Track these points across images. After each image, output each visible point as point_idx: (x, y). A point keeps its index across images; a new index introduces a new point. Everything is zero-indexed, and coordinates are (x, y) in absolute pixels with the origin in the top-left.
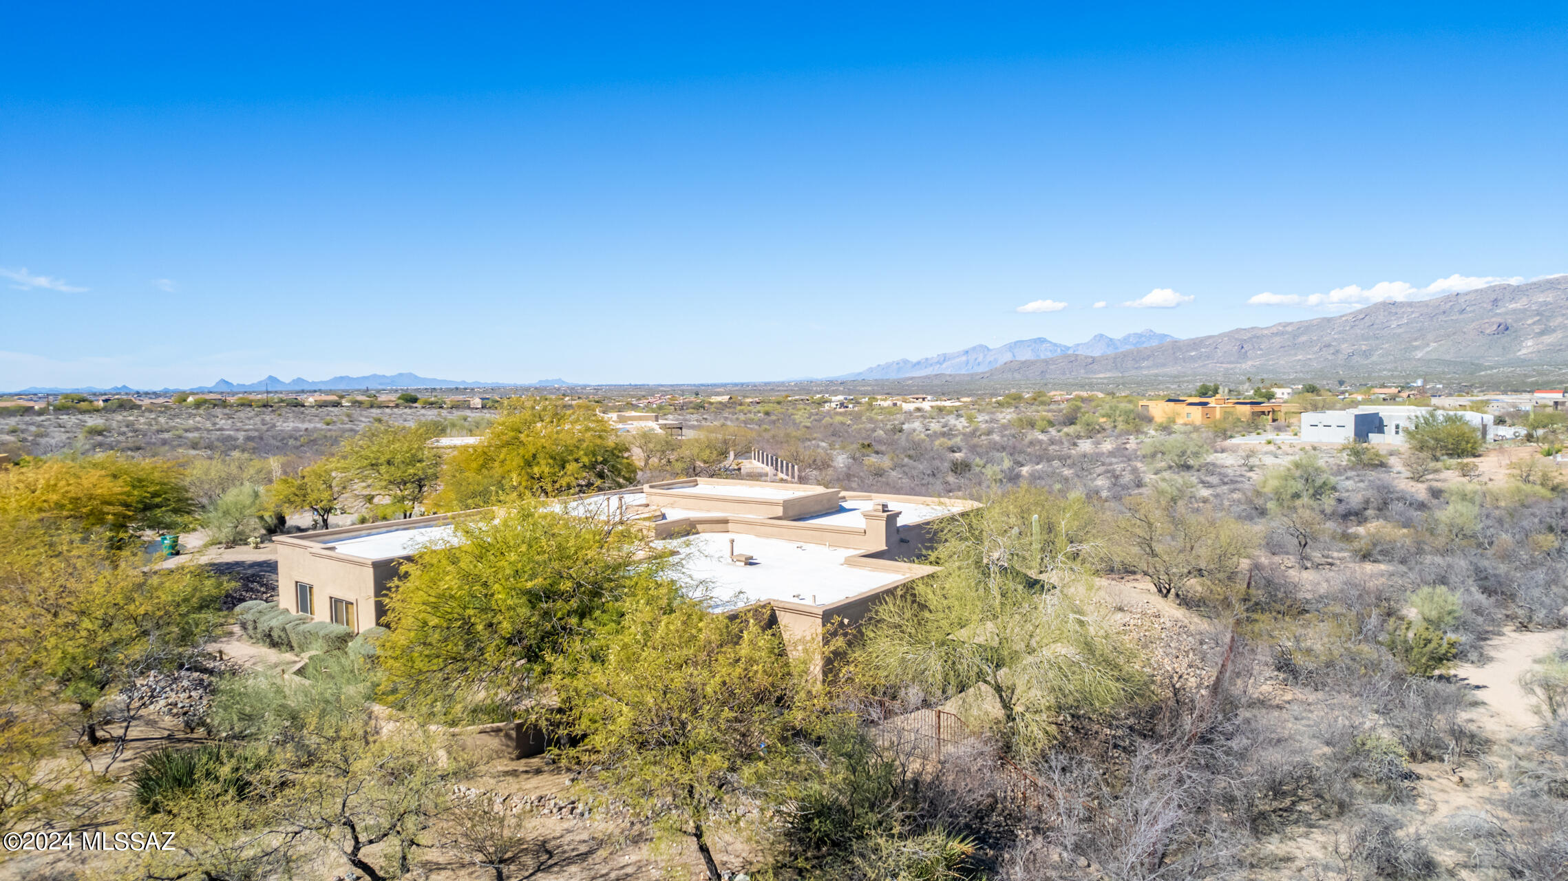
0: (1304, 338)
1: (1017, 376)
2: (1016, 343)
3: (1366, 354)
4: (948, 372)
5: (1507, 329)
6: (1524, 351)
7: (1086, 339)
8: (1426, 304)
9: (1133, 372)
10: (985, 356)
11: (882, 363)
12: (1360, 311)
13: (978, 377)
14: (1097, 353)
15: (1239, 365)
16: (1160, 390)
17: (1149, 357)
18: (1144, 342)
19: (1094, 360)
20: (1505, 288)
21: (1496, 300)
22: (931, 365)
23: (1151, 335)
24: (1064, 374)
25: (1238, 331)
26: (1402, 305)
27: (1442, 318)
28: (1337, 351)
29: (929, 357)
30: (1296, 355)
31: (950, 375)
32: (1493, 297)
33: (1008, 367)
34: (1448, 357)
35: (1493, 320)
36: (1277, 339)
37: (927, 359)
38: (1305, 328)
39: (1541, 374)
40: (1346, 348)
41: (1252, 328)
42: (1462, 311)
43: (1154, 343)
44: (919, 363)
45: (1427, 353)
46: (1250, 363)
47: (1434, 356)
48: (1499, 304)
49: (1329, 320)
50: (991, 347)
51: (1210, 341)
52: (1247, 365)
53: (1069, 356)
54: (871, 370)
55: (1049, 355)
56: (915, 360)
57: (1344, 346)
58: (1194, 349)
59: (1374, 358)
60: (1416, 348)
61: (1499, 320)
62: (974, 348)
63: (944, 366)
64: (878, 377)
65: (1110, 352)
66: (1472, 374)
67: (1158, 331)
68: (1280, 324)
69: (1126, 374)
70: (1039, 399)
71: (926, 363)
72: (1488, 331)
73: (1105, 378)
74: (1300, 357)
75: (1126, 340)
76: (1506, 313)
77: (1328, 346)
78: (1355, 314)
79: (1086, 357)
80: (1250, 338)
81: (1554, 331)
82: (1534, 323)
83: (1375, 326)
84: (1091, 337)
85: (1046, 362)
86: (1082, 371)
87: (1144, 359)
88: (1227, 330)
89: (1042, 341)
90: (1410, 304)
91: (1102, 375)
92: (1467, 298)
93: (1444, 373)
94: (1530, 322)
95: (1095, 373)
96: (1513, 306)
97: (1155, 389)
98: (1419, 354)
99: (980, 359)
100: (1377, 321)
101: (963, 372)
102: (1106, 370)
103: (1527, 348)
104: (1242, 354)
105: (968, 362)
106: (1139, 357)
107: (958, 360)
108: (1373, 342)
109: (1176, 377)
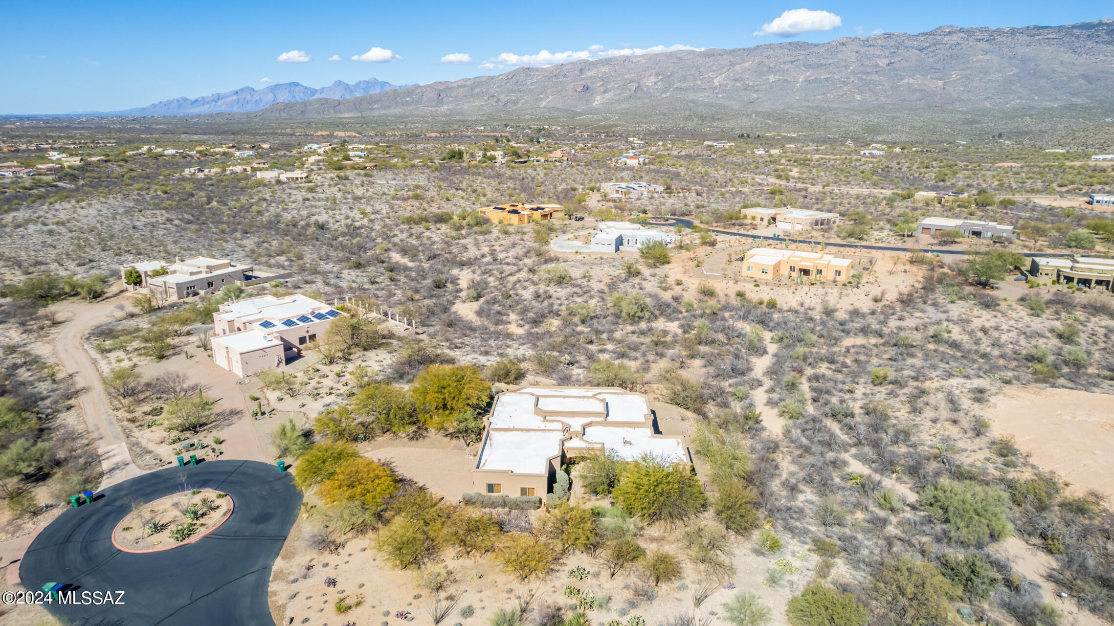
0: (477, 90)
2: (276, 86)
3: (515, 102)
4: (223, 109)
5: (587, 89)
6: (596, 103)
8: (546, 70)
9: (369, 113)
10: (252, 96)
11: (164, 100)
14: (339, 97)
15: (439, 109)
17: (378, 101)
18: (370, 87)
19: (338, 103)
20: (585, 62)
21: (581, 70)
22: (207, 103)
23: (375, 83)
24: (318, 113)
25: (436, 83)
26: (533, 70)
27: (554, 79)
28: (499, 100)
29: (205, 95)
30: (474, 102)
32: (580, 67)
33: (276, 108)
34: (559, 106)
35: (580, 83)
36: (461, 90)
37: (203, 98)
38: (478, 82)
39: (606, 119)
40: (504, 98)
42: (565, 76)
43: (378, 90)
44: (196, 101)
46: (446, 107)
47: (551, 105)
48: (583, 72)
49: (492, 78)
50: (256, 89)
51: (419, 90)
52: (444, 108)
53: (321, 99)
54: (154, 106)
56: (193, 98)
57: (502, 96)
58: (408, 96)
59: (520, 105)
60: (542, 99)
61: (583, 83)
62: (242, 90)
63: (218, 105)
65: (349, 95)
66: (573, 118)
67: (380, 79)
69: (365, 115)
72: (578, 90)
73: (351, 118)
74: (477, 104)
75: (358, 86)
76: (586, 79)
77: (493, 96)
78: (507, 75)
79: (334, 101)
80: (444, 89)
81: (610, 91)
82: (600, 86)
83: (519, 83)
84: (332, 82)
85: (303, 103)
86: (332, 111)
87: (375, 103)
88: (429, 83)
89: (296, 84)
90: (537, 70)
91: (347, 115)
92: (567, 67)
93: (558, 117)
94: (598, 85)
95: (341, 114)
96: (589, 74)
98: (544, 104)
99: (248, 98)
100: (519, 80)
102: (349, 111)
103: (598, 101)
104: (440, 101)
105: (238, 101)
106: (371, 101)
107: (230, 99)
108: (519, 95)
109: (400, 117)
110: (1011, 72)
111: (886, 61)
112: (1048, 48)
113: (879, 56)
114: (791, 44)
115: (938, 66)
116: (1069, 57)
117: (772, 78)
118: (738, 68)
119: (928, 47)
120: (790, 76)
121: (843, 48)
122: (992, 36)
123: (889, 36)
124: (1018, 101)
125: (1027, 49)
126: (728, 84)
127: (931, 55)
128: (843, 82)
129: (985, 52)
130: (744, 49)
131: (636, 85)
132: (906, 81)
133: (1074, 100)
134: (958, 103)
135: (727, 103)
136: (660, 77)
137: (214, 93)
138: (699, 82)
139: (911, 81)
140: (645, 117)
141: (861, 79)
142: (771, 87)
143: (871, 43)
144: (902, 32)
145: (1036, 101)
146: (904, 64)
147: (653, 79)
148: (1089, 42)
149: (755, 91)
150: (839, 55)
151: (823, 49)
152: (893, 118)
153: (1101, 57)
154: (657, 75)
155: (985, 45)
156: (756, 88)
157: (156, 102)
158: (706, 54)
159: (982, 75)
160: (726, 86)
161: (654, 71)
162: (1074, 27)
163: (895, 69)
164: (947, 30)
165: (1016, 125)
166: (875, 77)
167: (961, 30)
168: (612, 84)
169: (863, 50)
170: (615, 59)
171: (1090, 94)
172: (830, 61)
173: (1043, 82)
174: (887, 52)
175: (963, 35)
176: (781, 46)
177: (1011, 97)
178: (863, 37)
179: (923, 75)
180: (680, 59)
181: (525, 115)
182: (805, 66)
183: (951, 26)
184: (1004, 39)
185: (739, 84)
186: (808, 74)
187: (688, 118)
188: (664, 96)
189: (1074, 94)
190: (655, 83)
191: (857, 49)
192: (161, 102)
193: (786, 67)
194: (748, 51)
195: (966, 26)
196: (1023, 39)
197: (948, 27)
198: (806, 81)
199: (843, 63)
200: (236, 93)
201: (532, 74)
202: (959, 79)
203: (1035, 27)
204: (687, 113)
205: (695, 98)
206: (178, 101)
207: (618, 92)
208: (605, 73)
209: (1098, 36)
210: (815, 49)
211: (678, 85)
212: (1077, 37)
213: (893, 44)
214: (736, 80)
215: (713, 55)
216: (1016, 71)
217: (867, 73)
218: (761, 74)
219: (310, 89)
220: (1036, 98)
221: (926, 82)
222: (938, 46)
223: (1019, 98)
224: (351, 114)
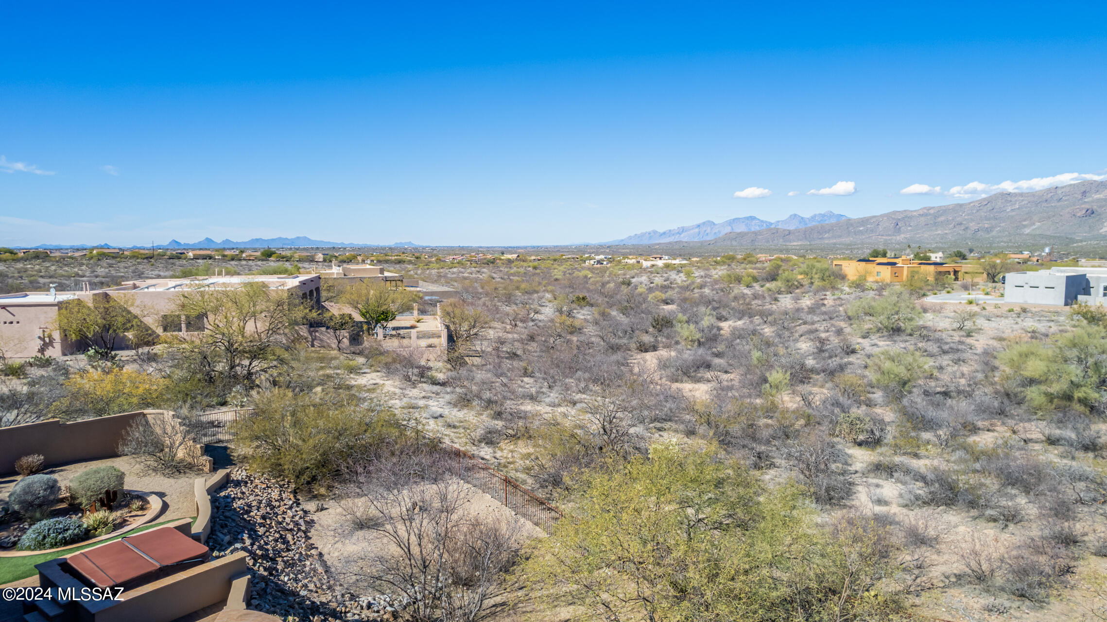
0: (942, 219)
1: (734, 243)
2: (734, 220)
3: (988, 230)
4: (685, 240)
5: (1093, 213)
7: (784, 217)
8: (1033, 195)
9: (818, 242)
10: (712, 229)
11: (639, 233)
12: (984, 199)
13: (706, 244)
14: (792, 228)
15: (894, 237)
16: (837, 254)
17: (829, 230)
18: (826, 220)
19: (790, 233)
20: (1092, 183)
21: (1084, 192)
22: (673, 235)
23: (831, 215)
24: (768, 242)
25: (895, 213)
26: (1015, 195)
27: (1045, 204)
28: (967, 228)
29: (672, 229)
30: (936, 230)
31: (686, 242)
32: (1083, 189)
33: (730, 237)
34: (1048, 233)
35: (1083, 206)
36: (922, 219)
37: (670, 231)
38: (943, 211)
40: (973, 226)
41: (905, 211)
42: (1060, 200)
43: (833, 221)
44: (664, 233)
45: (1034, 230)
46: (903, 236)
47: (1038, 232)
48: (1087, 194)
49: (961, 205)
50: (715, 223)
51: (874, 220)
52: (901, 237)
53: (772, 229)
54: (630, 238)
55: (758, 228)
56: (662, 231)
57: (972, 224)
58: (863, 226)
59: (994, 233)
60: (1025, 226)
61: (1087, 206)
62: (704, 223)
63: (682, 235)
64: (635, 242)
65: (802, 227)
66: (1067, 245)
67: (836, 212)
68: (925, 208)
69: (813, 243)
70: (748, 259)
71: (669, 233)
72: (1079, 215)
73: (798, 245)
74: (939, 232)
75: (813, 218)
76: (1093, 202)
77: (961, 224)
78: (981, 201)
79: (784, 230)
80: (903, 218)
83: (995, 210)
84: (788, 216)
85: (755, 233)
86: (781, 240)
87: (826, 232)
88: (886, 212)
89: (752, 218)
90: (1021, 195)
91: (795, 244)
92: (1063, 190)
95: (790, 242)
96: (1097, 196)
97: (834, 253)
98: (1027, 231)
99: (708, 231)
100: (997, 207)
101: (696, 240)
102: (799, 240)
104: (897, 229)
105: (699, 233)
106: (822, 230)
107: (692, 232)
108: (993, 222)
109: (849, 245)
137: (681, 226)
157: (632, 234)
181: (999, 242)
192: (636, 234)
200: (699, 226)
201: (1013, 199)
206: (649, 233)
219: (766, 222)
224: (799, 243)
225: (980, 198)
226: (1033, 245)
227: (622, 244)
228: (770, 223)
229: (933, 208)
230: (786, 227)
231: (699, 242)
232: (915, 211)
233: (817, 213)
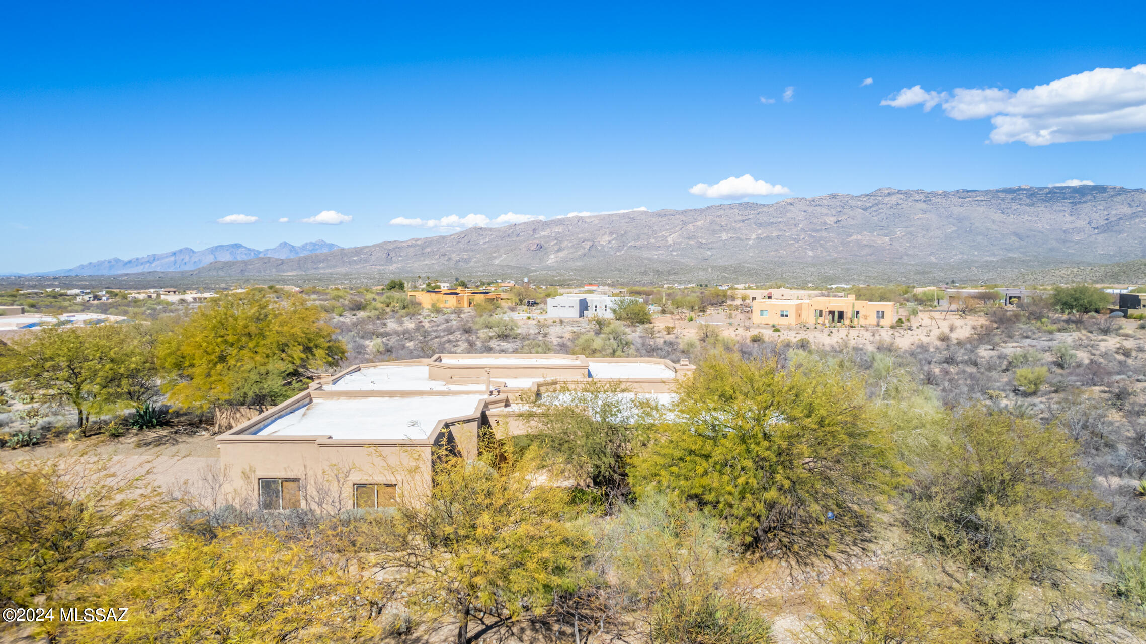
0: (428, 249)
1: (222, 273)
2: (217, 247)
3: (467, 261)
4: (158, 269)
5: (541, 247)
6: (550, 261)
7: (273, 246)
8: (498, 230)
9: (314, 272)
10: (190, 257)
11: (94, 261)
12: (462, 233)
13: (187, 274)
14: (283, 256)
15: (386, 267)
16: (338, 284)
17: (324, 260)
18: (317, 249)
19: (283, 262)
21: (534, 230)
22: (142, 264)
23: (323, 244)
24: (261, 271)
25: (386, 243)
26: (486, 230)
27: (507, 239)
28: (450, 259)
29: (140, 256)
30: (424, 260)
31: (163, 273)
32: (533, 227)
33: (213, 267)
34: (512, 264)
35: (534, 241)
36: (411, 249)
37: (137, 259)
38: (428, 242)
39: (561, 275)
40: (455, 257)
41: (395, 241)
42: (518, 235)
43: (326, 250)
44: (130, 262)
45: (501, 261)
46: (395, 266)
47: (505, 263)
48: (537, 232)
49: (443, 238)
50: (195, 250)
51: (367, 250)
52: (393, 267)
53: (263, 258)
54: (82, 267)
55: (245, 258)
56: (126, 259)
57: (454, 255)
58: (357, 256)
59: (472, 264)
60: (495, 258)
61: (537, 242)
62: (181, 251)
63: (154, 265)
65: (292, 256)
66: (526, 274)
67: (328, 241)
68: (412, 239)
69: (308, 273)
71: (138, 261)
72: (532, 248)
73: (294, 275)
74: (427, 262)
75: (304, 247)
76: (541, 238)
77: (444, 255)
78: (459, 234)
79: (277, 260)
80: (394, 248)
81: (564, 249)
82: (554, 245)
83: (471, 243)
84: (277, 244)
85: (245, 262)
86: (275, 270)
87: (320, 262)
88: (376, 242)
89: (238, 246)
90: (490, 230)
91: (290, 274)
92: (520, 227)
93: (511, 273)
94: (552, 244)
95: (284, 272)
96: (543, 234)
97: (334, 284)
98: (497, 262)
99: (187, 259)
100: (472, 240)
101: (171, 269)
102: (293, 270)
103: (552, 259)
104: (389, 259)
105: (175, 262)
106: (316, 260)
107: (167, 260)
108: (470, 253)
109: (346, 275)
110: (950, 229)
111: (834, 219)
112: (979, 208)
113: (826, 215)
114: (740, 204)
115: (884, 224)
116: (998, 216)
117: (724, 236)
118: (690, 227)
119: (871, 207)
120: (742, 234)
121: (791, 208)
122: (928, 198)
123: (834, 196)
124: (960, 256)
125: (961, 209)
126: (681, 242)
127: (875, 214)
128: (795, 239)
129: (924, 212)
130: (696, 210)
131: (589, 243)
132: (854, 237)
133: (1010, 255)
134: (905, 257)
135: (682, 260)
136: (614, 236)
137: (150, 253)
138: (653, 241)
139: (859, 237)
140: (600, 273)
141: (811, 236)
142: (725, 245)
143: (818, 203)
144: (845, 193)
145: (976, 256)
146: (851, 222)
147: (607, 238)
148: (1014, 204)
149: (709, 249)
150: (788, 214)
151: (772, 209)
152: (848, 269)
153: (1026, 217)
154: (611, 233)
155: (924, 206)
156: (709, 246)
157: (85, 263)
158: (659, 215)
159: (924, 232)
160: (680, 244)
161: (607, 230)
162: (998, 191)
163: (843, 227)
164: (887, 192)
165: (964, 274)
166: (824, 234)
167: (899, 192)
168: (566, 243)
169: (810, 209)
170: (569, 219)
171: (1022, 250)
172: (780, 220)
173: (980, 239)
174: (833, 211)
175: (901, 196)
176: (731, 207)
177: (954, 252)
178: (809, 197)
179: (870, 232)
180: (633, 219)
181: (476, 272)
182: (756, 225)
183: (890, 188)
184: (939, 200)
185: (692, 242)
186: (760, 232)
187: (645, 273)
188: (618, 254)
189: (1009, 250)
190: (609, 242)
191: (805, 208)
192: (90, 263)
193: (738, 226)
194: (701, 211)
195: (904, 188)
196: (955, 200)
197: (887, 189)
198: (757, 238)
199: (792, 222)
200: (174, 254)
201: (485, 233)
202: (904, 236)
203: (964, 191)
204: (643, 269)
205: (650, 256)
206: (109, 262)
207: (572, 250)
208: (559, 233)
209: (1021, 199)
210: (764, 209)
211: (632, 243)
212: (1003, 200)
213: (838, 204)
214: (689, 238)
215: (665, 215)
216: (955, 229)
217: (817, 231)
218: (714, 232)
219: (253, 250)
220: (976, 253)
221: (873, 238)
222: (880, 206)
223: (961, 253)
224: (295, 273)
225: (457, 232)
226: (503, 274)
227: (73, 274)
228: (257, 251)
229: (420, 239)
230: (277, 256)
231: (179, 272)
232: (404, 242)
233: (308, 241)
